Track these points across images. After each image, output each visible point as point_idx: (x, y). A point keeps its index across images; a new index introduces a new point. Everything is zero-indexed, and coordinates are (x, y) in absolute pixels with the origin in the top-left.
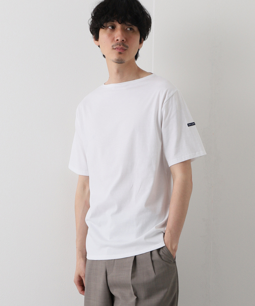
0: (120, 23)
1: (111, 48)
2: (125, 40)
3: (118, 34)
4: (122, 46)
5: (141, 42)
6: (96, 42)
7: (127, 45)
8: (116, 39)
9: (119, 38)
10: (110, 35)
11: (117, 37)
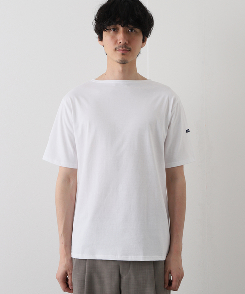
0: (122, 27)
1: (114, 49)
2: (127, 42)
3: (120, 37)
4: (124, 48)
5: (144, 41)
6: (101, 42)
7: (130, 46)
8: (118, 42)
9: (121, 41)
10: (113, 37)
11: (119, 40)
